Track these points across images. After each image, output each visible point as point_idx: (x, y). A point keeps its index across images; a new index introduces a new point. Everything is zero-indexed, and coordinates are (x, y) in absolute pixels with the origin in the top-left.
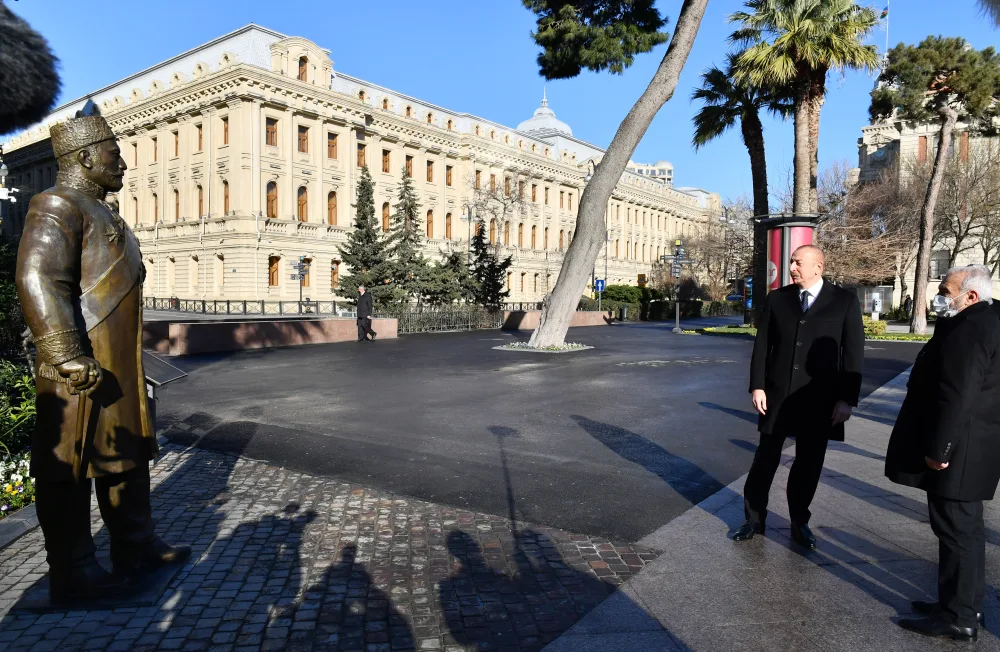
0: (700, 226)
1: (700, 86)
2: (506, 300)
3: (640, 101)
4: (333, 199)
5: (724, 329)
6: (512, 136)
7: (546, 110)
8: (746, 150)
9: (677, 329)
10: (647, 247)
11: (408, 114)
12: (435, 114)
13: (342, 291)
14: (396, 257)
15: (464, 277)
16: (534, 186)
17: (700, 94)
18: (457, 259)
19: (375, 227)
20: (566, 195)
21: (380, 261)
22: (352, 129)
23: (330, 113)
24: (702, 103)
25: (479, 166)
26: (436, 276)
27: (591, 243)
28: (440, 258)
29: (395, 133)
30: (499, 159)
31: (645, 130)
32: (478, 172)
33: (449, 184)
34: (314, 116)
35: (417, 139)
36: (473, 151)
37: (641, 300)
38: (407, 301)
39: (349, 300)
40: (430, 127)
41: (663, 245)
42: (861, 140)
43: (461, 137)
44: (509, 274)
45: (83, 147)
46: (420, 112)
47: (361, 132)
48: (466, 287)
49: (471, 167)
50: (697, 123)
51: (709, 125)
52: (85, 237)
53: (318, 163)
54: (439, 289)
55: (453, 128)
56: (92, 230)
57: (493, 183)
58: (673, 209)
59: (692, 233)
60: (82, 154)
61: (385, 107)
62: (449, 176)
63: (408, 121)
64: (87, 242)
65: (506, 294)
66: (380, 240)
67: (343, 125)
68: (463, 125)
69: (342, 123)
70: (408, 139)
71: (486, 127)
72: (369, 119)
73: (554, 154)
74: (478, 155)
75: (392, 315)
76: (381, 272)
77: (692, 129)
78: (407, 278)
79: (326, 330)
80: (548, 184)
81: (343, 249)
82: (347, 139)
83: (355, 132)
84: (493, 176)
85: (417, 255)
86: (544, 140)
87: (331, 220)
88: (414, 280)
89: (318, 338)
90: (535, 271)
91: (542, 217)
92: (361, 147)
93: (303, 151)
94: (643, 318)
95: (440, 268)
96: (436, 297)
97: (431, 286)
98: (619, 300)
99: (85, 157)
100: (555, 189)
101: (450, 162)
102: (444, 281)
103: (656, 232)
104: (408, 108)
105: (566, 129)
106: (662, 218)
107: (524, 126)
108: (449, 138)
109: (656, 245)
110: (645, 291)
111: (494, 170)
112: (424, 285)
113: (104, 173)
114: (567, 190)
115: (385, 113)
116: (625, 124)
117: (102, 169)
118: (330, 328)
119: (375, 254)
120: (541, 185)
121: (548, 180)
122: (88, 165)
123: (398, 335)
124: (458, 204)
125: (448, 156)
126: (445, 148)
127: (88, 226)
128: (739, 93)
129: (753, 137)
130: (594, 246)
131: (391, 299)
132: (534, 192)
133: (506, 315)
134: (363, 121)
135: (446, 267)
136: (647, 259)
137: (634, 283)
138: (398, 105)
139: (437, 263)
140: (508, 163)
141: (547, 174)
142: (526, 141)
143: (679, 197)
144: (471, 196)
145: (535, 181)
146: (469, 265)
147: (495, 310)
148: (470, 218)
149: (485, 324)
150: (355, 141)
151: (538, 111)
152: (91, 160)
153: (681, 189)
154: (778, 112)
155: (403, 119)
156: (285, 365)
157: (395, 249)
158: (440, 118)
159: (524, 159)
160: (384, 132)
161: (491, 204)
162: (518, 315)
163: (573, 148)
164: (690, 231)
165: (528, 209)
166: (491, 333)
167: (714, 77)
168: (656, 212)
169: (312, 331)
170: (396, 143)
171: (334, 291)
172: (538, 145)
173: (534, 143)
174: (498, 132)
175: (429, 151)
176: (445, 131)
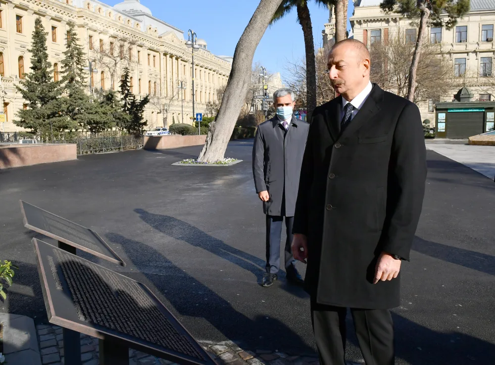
6: (113, 13)
10: (203, 93)
20: (151, 57)
25: (91, 32)
30: (105, 28)
32: (91, 37)
35: (44, 9)
36: (86, 21)
41: (212, 92)
43: (77, 10)
49: (86, 33)
55: (70, 3)
57: (102, 45)
68: (77, 2)
71: (94, 5)
73: (142, 28)
74: (91, 24)
75: (70, 141)
80: (139, 48)
84: (101, 40)
86: (136, 17)
89: (16, 163)
95: (98, 103)
96: (95, 126)
100: (144, 52)
106: (210, 75)
107: (120, 7)
109: (208, 92)
111: (102, 36)
114: (152, 53)
119: (49, 92)
120: (135, 49)
121: (139, 46)
123: (77, 157)
125: (68, 24)
126: (66, 18)
133: (146, 139)
140: (112, 32)
141: (139, 41)
142: (123, 17)
145: (131, 46)
147: (138, 136)
148: (91, 70)
149: (131, 146)
159: (122, 29)
161: (105, 60)
163: (155, 24)
166: (136, 152)
168: (207, 71)
170: (26, 10)
171: (15, 122)
172: (132, 21)
173: (128, 18)
174: (103, 9)
175: (52, 19)
176: (65, 5)
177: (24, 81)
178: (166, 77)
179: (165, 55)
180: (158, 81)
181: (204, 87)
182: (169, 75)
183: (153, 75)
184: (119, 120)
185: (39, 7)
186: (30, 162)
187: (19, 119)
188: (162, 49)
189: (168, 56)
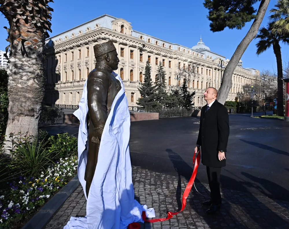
0: (253, 81)
2: (193, 106)
4: (132, 72)
6: (190, 51)
7: (201, 42)
8: (275, 55)
9: (252, 116)
10: (235, 88)
11: (157, 44)
12: (166, 44)
13: (139, 103)
14: (157, 92)
15: (180, 99)
16: (198, 68)
17: (259, 36)
18: (177, 92)
19: (151, 82)
20: (208, 71)
21: (152, 93)
22: (138, 49)
23: (131, 43)
24: (259, 39)
25: (180, 61)
26: (170, 98)
28: (171, 92)
29: (152, 50)
30: (186, 59)
32: (179, 63)
33: (170, 67)
34: (126, 45)
35: (159, 52)
36: (178, 56)
37: (237, 106)
38: (161, 107)
39: (142, 106)
40: (163, 48)
41: (240, 87)
43: (174, 51)
44: (194, 97)
45: (107, 53)
46: (160, 43)
47: (141, 50)
48: (180, 102)
49: (177, 61)
50: (258, 46)
51: (262, 47)
52: (109, 88)
53: (127, 60)
54: (172, 103)
55: (171, 48)
56: (112, 85)
57: (184, 66)
58: (244, 75)
59: (250, 83)
60: (107, 56)
61: (149, 42)
62: (170, 64)
63: (157, 46)
65: (193, 104)
66: (152, 86)
67: (135, 48)
68: (174, 48)
69: (135, 47)
70: (156, 52)
71: (182, 48)
72: (144, 46)
73: (204, 57)
74: (179, 57)
75: (157, 112)
76: (153, 97)
78: (161, 99)
80: (202, 67)
81: (140, 89)
82: (136, 52)
83: (139, 50)
84: (184, 64)
85: (164, 91)
86: (202, 52)
87: (131, 80)
88: (163, 100)
90: (198, 96)
91: (200, 78)
92: (141, 55)
93: (122, 56)
94: (237, 112)
95: (172, 96)
97: (169, 102)
98: (229, 106)
100: (205, 69)
101: (170, 60)
102: (173, 100)
103: (238, 83)
104: (157, 42)
105: (208, 49)
106: (240, 78)
107: (194, 48)
108: (170, 52)
109: (238, 87)
110: (238, 103)
111: (185, 62)
112: (167, 101)
114: (209, 69)
115: (149, 44)
117: (113, 62)
118: (137, 116)
119: (150, 91)
120: (200, 67)
121: (202, 66)
122: (108, 60)
123: (159, 118)
124: (173, 73)
125: (169, 58)
126: (169, 55)
127: (110, 84)
128: (272, 36)
129: (277, 51)
130: (228, 88)
131: (156, 106)
132: (198, 70)
133: (193, 111)
134: (142, 46)
135: (173, 95)
136: (235, 92)
137: (234, 100)
138: (153, 41)
139: (171, 94)
140: (189, 60)
141: (202, 64)
142: (195, 53)
143: (246, 71)
144: (177, 71)
145: (198, 66)
146: (181, 94)
147: (189, 110)
148: (177, 79)
149: (186, 115)
150: (139, 53)
151: (199, 42)
152: (109, 58)
153: (246, 68)
154: (286, 42)
155: (155, 45)
157: (157, 89)
158: (167, 45)
159: (195, 58)
160: (149, 50)
161: (185, 73)
162: (197, 112)
163: (210, 55)
165: (196, 75)
166: (188, 117)
167: (263, 30)
168: (238, 76)
170: (152, 53)
171: (137, 103)
173: (198, 53)
174: (186, 49)
175: (163, 56)
176: (169, 50)
177: (141, 87)
178: (215, 80)
179: (215, 69)
180: (211, 83)
181: (236, 85)
182: (217, 79)
183: (209, 80)
186: (139, 120)
188: (214, 67)
189: (217, 70)
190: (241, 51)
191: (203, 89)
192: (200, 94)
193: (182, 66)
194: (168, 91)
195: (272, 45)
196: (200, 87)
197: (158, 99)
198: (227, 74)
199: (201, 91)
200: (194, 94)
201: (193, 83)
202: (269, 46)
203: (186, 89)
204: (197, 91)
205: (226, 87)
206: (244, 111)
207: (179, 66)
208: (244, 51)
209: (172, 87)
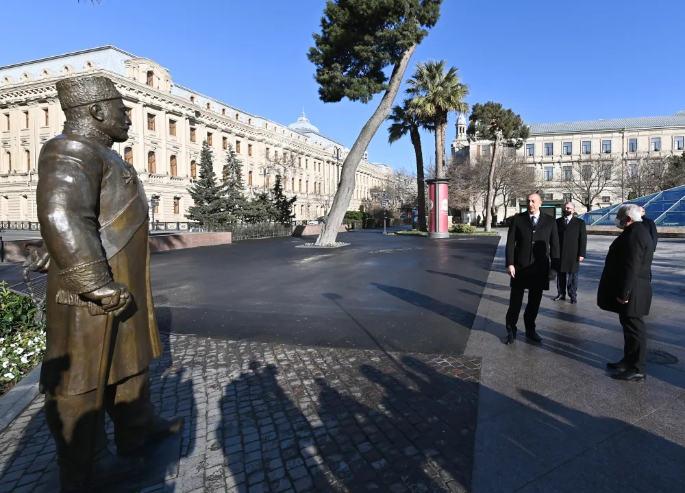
0: (384, 182)
1: (391, 114)
2: (293, 219)
3: (372, 117)
4: (174, 160)
5: (405, 232)
6: (286, 131)
7: (304, 119)
8: (413, 146)
9: (385, 233)
10: (359, 192)
11: (224, 113)
12: (241, 115)
13: (191, 216)
14: (227, 196)
15: (269, 207)
16: (300, 158)
17: (391, 117)
18: (265, 197)
19: (214, 178)
20: (317, 164)
21: (218, 198)
22: (186, 119)
23: (171, 107)
24: (392, 122)
25: (268, 146)
26: (253, 207)
27: (349, 189)
28: (254, 197)
29: (215, 123)
30: (279, 142)
31: (375, 132)
32: (267, 149)
33: (250, 155)
34: (160, 109)
35: (230, 128)
36: (264, 137)
37: (362, 218)
38: (235, 222)
39: (196, 221)
40: (237, 122)
41: (366, 191)
42: (452, 145)
43: (256, 129)
44: (295, 205)
45: (95, 102)
46: (230, 113)
47: (192, 121)
48: (271, 213)
49: (263, 146)
50: (390, 131)
51: (395, 133)
52: (103, 180)
53: (163, 137)
54: (255, 214)
55: (251, 124)
56: (110, 173)
57: (276, 155)
58: (370, 173)
59: (380, 185)
60: (94, 108)
61: (208, 108)
62: (250, 150)
63: (223, 117)
64: (106, 183)
65: (294, 216)
66: (216, 186)
67: (180, 116)
68: (258, 123)
69: (180, 115)
70: (224, 127)
71: (271, 125)
72: (198, 114)
73: (310, 142)
74: (267, 139)
75: (227, 230)
76: (219, 205)
77: (388, 134)
78: (234, 208)
79: (184, 241)
80: (307, 158)
81: (192, 191)
82: (183, 125)
83: (188, 121)
84: (276, 152)
85: (241, 195)
86: (305, 134)
87: (172, 173)
88: (239, 209)
89: (178, 246)
90: (302, 204)
91: (305, 174)
92: (193, 130)
93: (152, 129)
94: (363, 227)
95: (254, 202)
96: (252, 219)
97: (251, 213)
98: (351, 218)
99: (97, 111)
100: (311, 160)
101: (250, 142)
102: (258, 209)
103: (363, 184)
104: (224, 110)
105: (316, 130)
106: (366, 178)
107: (293, 126)
108: (251, 130)
109: (363, 190)
110: (364, 214)
111: (277, 149)
112: (246, 212)
113: (114, 125)
114: (318, 161)
115: (208, 111)
116: (365, 129)
117: (113, 123)
118: (187, 240)
119: (214, 194)
120: (303, 158)
121: (307, 156)
122: (100, 118)
123: (232, 242)
124: (256, 166)
125: (249, 139)
126: (247, 134)
127: (107, 170)
128: (409, 118)
129: (416, 140)
130: (350, 191)
131: (226, 220)
132: (300, 161)
133: (294, 228)
134: (194, 115)
135: (258, 201)
136: (359, 198)
137: (357, 210)
138: (216, 108)
139: (253, 199)
140: (285, 145)
141: (307, 153)
142: (294, 134)
143: (376, 169)
144: (265, 162)
145: (300, 156)
146: (272, 200)
147: (288, 226)
148: (265, 174)
149: (282, 233)
150: (189, 126)
151: (300, 119)
152: (103, 114)
153: (374, 163)
154: (427, 129)
155: (220, 116)
156: (163, 265)
157: (226, 191)
158: (243, 118)
159: (294, 143)
160: (208, 122)
161: (277, 166)
162: (300, 228)
163: (320, 139)
164: (378, 184)
165: (298, 170)
166: (285, 238)
167: (397, 109)
168: (363, 175)
169: (175, 242)
170: (216, 129)
171: (186, 216)
172: (301, 136)
173: (299, 135)
174: (278, 127)
175: (237, 135)
176: (247, 125)
177: (194, 187)
178: (328, 179)
179: (328, 162)
180: (322, 183)
181: (360, 187)
182: (331, 178)
183: (318, 178)
184: (271, 214)
185: (226, 126)
186: (190, 246)
187: (188, 214)
188: (326, 158)
189: (331, 163)
190: (368, 135)
191: (309, 192)
192: (304, 201)
193: (272, 154)
194: (248, 194)
195: (409, 132)
196: (304, 190)
197: (229, 207)
198: (347, 170)
199: (306, 196)
200: (294, 199)
201: (293, 183)
202: (405, 132)
203: (280, 192)
204: (299, 195)
205: (346, 189)
206: (373, 226)
207: (267, 153)
208: (372, 136)
209: (255, 188)
